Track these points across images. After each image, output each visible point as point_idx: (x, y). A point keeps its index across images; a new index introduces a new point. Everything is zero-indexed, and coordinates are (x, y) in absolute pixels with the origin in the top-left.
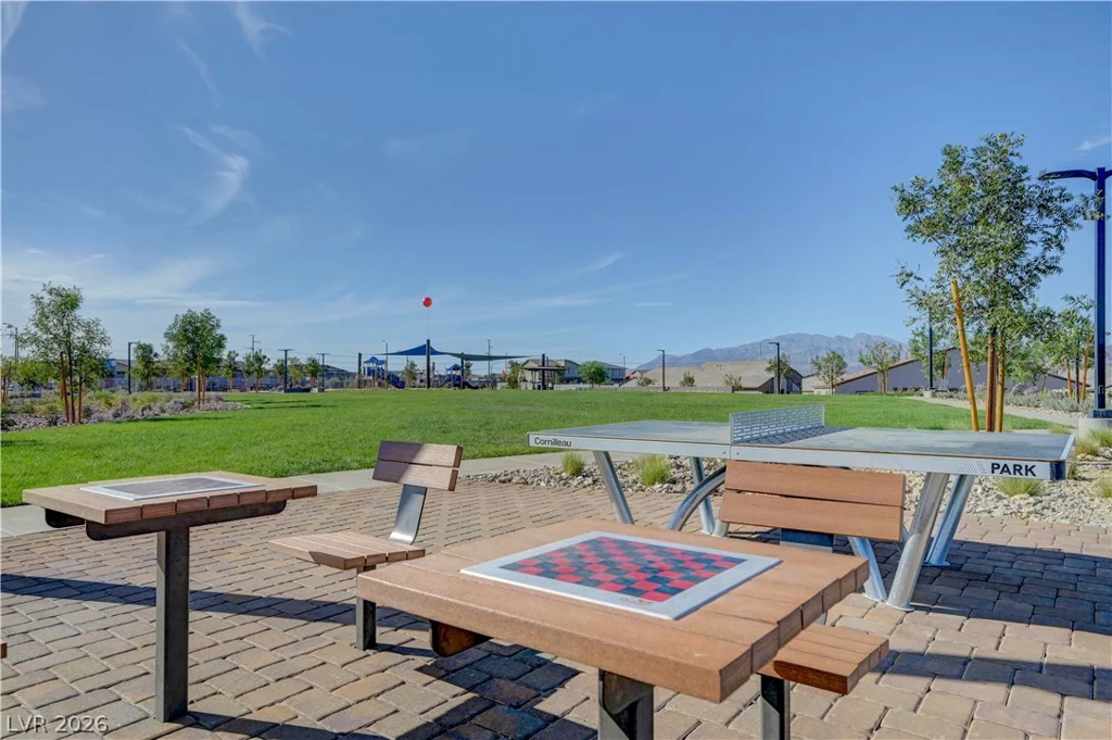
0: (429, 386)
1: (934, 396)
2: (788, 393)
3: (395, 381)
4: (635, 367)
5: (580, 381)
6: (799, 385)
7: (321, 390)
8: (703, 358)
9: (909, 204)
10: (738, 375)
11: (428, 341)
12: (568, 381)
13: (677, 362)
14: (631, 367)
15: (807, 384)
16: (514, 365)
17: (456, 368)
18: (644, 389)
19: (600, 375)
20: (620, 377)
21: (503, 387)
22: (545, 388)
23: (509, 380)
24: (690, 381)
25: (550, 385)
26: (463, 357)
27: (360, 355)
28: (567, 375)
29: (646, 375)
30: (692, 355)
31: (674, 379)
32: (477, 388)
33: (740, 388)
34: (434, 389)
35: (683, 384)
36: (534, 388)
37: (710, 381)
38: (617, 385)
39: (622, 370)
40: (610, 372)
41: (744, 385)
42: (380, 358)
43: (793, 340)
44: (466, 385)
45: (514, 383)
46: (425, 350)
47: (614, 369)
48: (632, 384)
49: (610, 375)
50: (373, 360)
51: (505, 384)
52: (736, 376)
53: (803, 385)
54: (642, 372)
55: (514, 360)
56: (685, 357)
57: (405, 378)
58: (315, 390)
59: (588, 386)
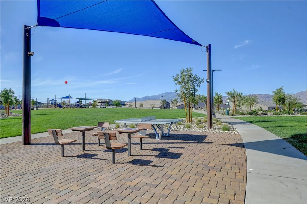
0: (70, 107)
1: (195, 109)
2: (167, 108)
3: (60, 106)
4: (128, 101)
5: (113, 105)
6: (169, 106)
7: (37, 109)
8: (146, 98)
9: (175, 79)
10: (154, 104)
11: (70, 95)
12: (110, 105)
13: (139, 99)
14: (127, 101)
15: (171, 106)
16: (94, 101)
17: (78, 102)
18: (130, 108)
19: (118, 104)
20: (124, 104)
21: (91, 107)
22: (104, 107)
23: (93, 106)
24: (142, 106)
25: (105, 107)
26: (79, 99)
27: (48, 98)
28: (109, 104)
29: (131, 104)
30: (143, 98)
31: (138, 105)
32: (84, 108)
33: (154, 107)
34: (72, 108)
35: (140, 106)
36: (101, 108)
37: (147, 105)
38: (123, 107)
39: (124, 102)
40: (121, 102)
41: (155, 106)
42: (55, 99)
43: (169, 94)
44: (81, 107)
45: (94, 106)
46: (69, 97)
47: (122, 102)
48: (127, 106)
49: (121, 104)
50: (53, 100)
51: (92, 106)
52: (153, 104)
53: (170, 106)
54: (130, 103)
55: (95, 100)
56: (141, 98)
57: (62, 105)
58: (35, 109)
59: (115, 107)
